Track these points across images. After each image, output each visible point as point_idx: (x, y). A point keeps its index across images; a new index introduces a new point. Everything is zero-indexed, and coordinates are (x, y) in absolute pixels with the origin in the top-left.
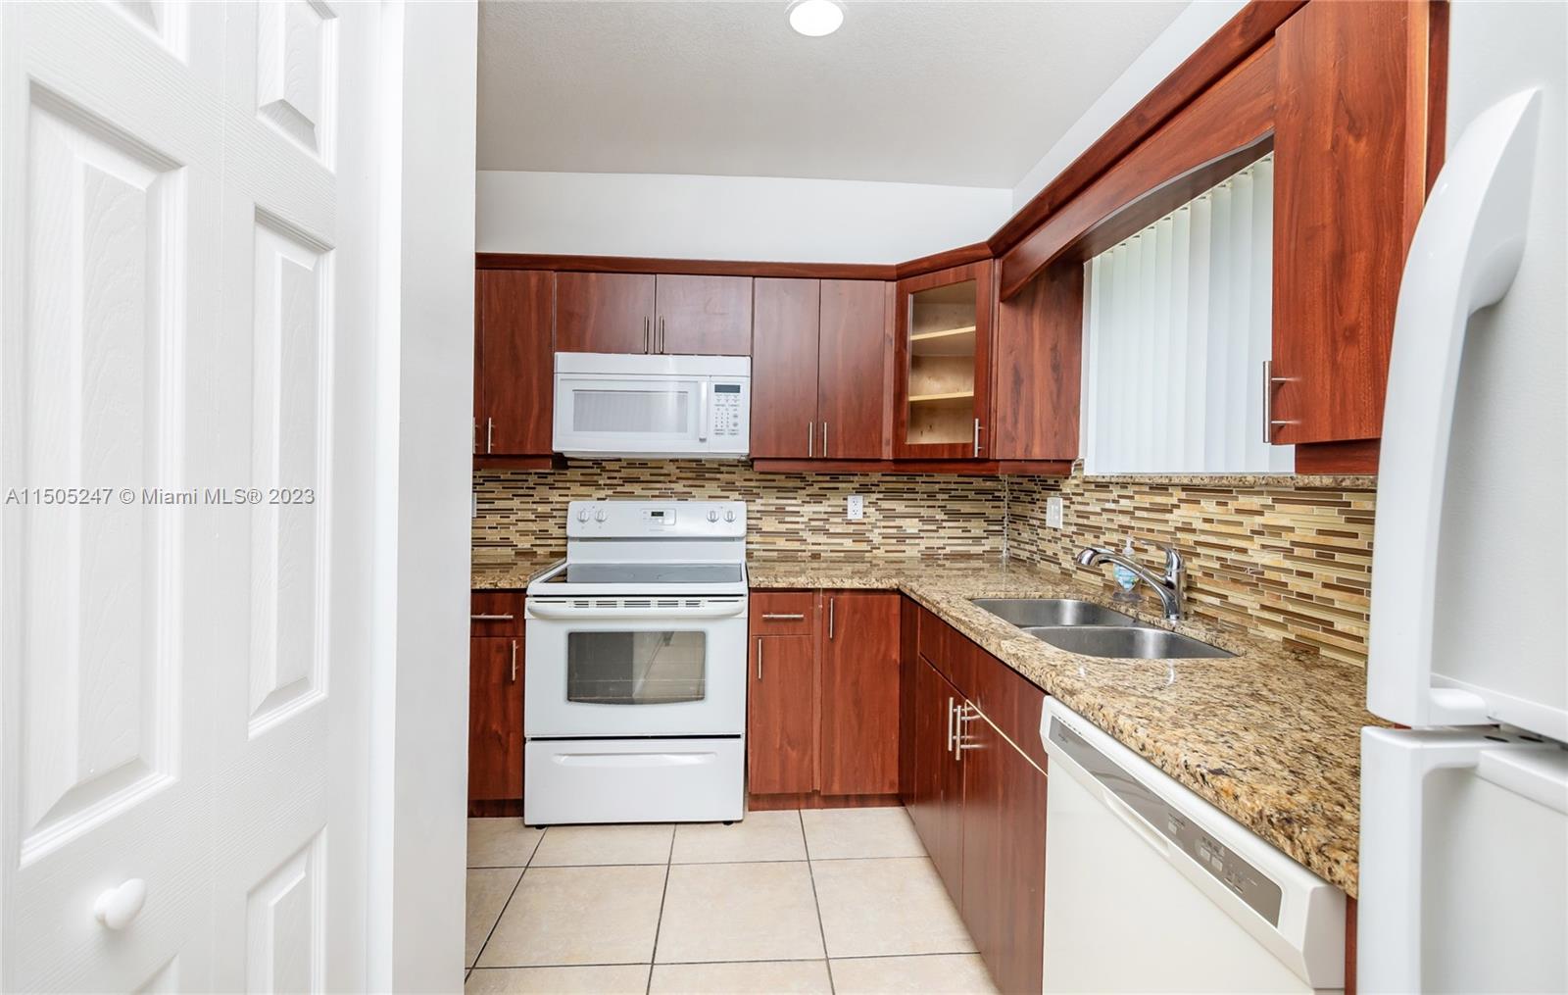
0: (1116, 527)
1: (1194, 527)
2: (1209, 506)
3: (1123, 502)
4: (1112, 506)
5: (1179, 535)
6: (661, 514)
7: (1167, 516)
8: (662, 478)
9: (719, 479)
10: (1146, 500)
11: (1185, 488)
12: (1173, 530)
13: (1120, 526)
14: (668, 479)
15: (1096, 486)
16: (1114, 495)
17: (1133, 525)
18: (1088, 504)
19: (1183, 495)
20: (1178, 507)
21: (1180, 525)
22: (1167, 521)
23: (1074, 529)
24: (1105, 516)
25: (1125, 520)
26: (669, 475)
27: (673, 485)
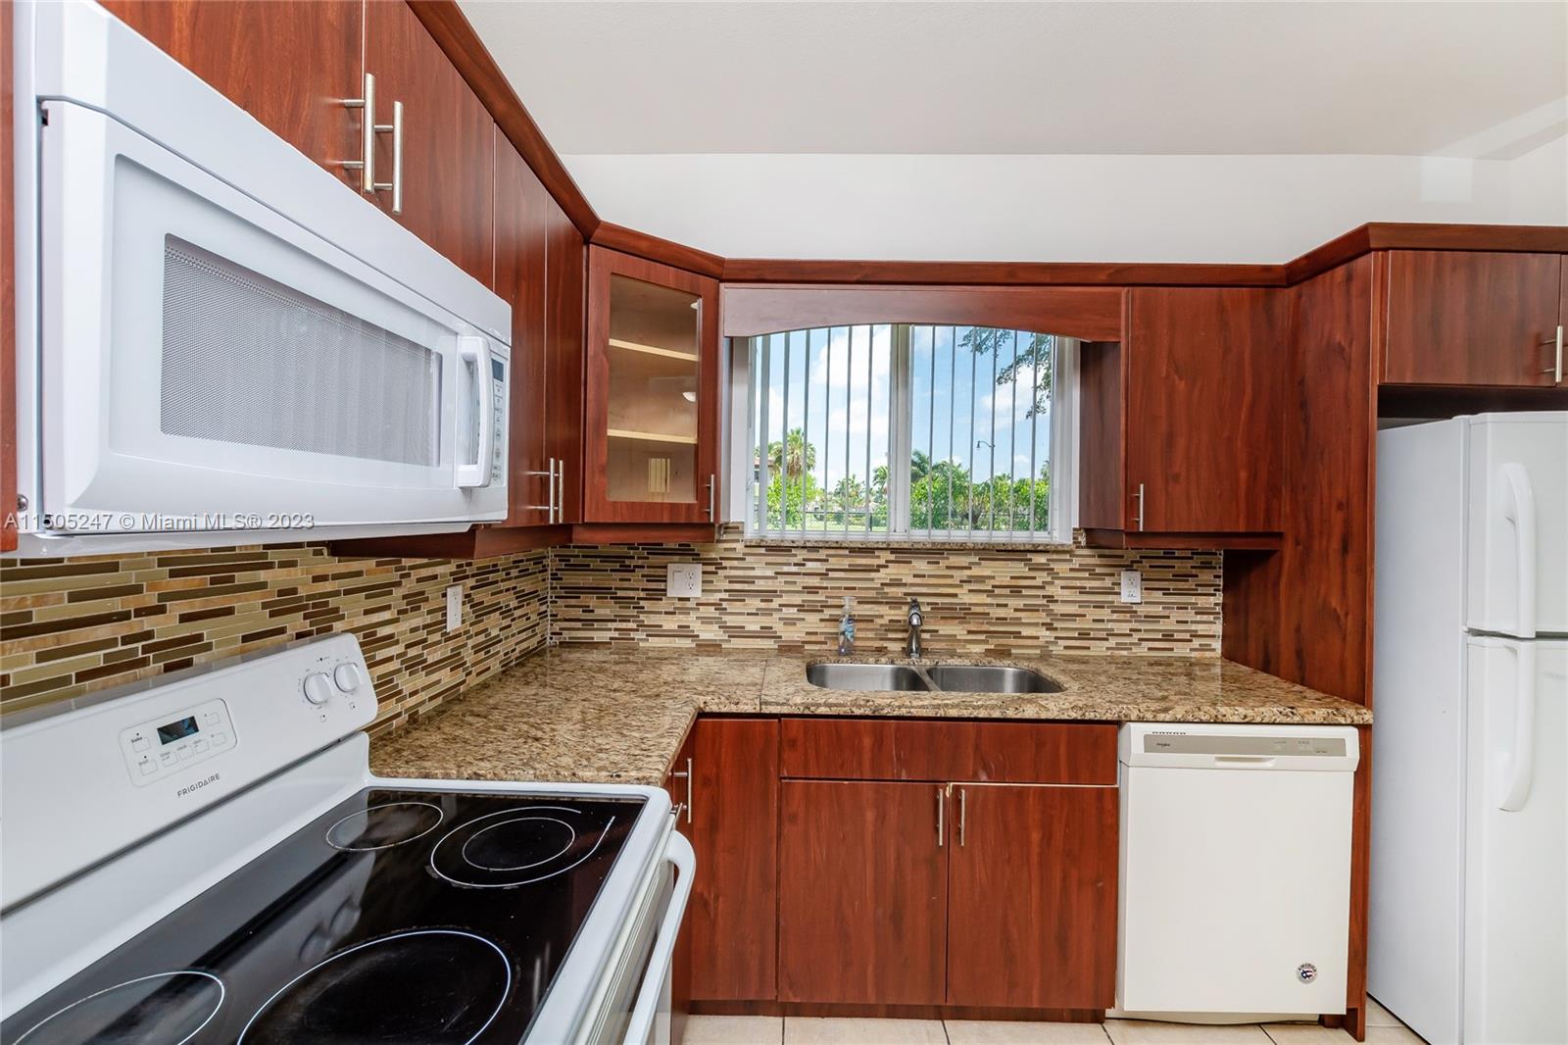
0: (800, 589)
1: (904, 581)
2: (921, 565)
3: (809, 564)
4: (795, 569)
5: (887, 589)
6: (190, 726)
7: (873, 575)
8: (116, 605)
9: (263, 585)
10: (845, 563)
11: (894, 551)
12: (879, 586)
13: (804, 588)
14: (129, 603)
15: (766, 550)
16: (798, 559)
17: (824, 585)
18: (753, 568)
19: (892, 557)
20: (886, 567)
21: (888, 581)
22: (873, 579)
23: (725, 596)
24: (782, 579)
25: (815, 581)
26: (137, 590)
27: (147, 623)
